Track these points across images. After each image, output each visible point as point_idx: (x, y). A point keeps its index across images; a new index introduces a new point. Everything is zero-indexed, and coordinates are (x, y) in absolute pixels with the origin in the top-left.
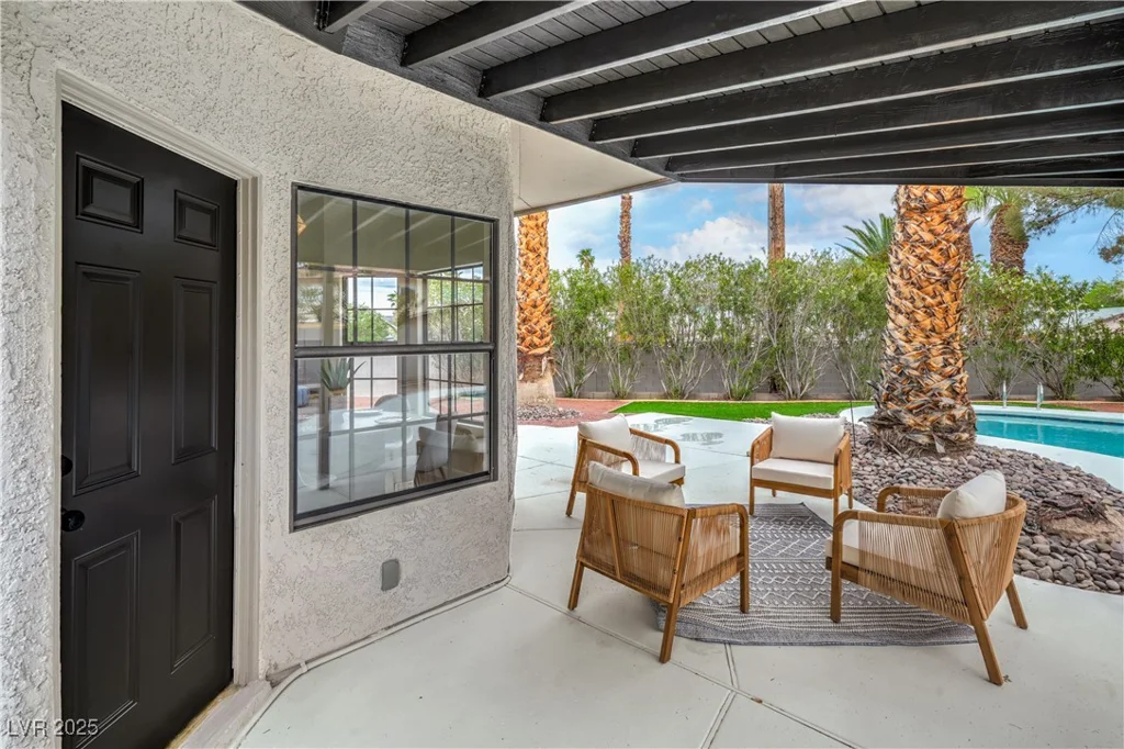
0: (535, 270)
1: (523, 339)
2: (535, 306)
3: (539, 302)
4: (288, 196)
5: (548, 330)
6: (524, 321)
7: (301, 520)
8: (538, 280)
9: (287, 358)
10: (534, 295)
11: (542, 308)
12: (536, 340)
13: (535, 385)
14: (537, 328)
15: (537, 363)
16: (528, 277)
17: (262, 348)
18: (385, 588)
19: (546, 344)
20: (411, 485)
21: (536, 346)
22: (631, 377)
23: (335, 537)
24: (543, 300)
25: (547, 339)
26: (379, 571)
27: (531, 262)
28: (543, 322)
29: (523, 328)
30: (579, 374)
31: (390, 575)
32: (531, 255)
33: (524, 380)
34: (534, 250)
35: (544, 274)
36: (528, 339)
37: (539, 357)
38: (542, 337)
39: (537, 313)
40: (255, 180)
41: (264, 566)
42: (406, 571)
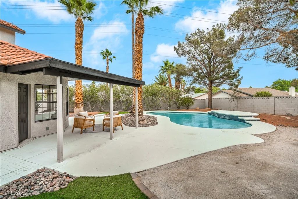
0: (79, 86)
1: (76, 100)
2: (79, 93)
3: (80, 92)
4: (34, 86)
5: (82, 98)
6: (77, 96)
7: (36, 122)
8: (79, 88)
9: (34, 103)
10: (79, 91)
11: (80, 93)
12: (79, 100)
13: (79, 109)
14: (79, 98)
15: (79, 105)
16: (77, 87)
17: (31, 102)
18: (47, 130)
19: (81, 101)
20: (51, 118)
21: (79, 101)
22: (103, 107)
23: (40, 123)
24: (81, 92)
25: (82, 100)
26: (46, 128)
27: (78, 84)
28: (81, 96)
29: (76, 98)
30: (92, 107)
31: (48, 129)
32: (78, 83)
33: (76, 108)
34: (79, 82)
35: (81, 87)
36: (77, 100)
37: (80, 103)
38: (80, 99)
39: (79, 95)
40: (30, 84)
41: (32, 126)
42: (50, 128)
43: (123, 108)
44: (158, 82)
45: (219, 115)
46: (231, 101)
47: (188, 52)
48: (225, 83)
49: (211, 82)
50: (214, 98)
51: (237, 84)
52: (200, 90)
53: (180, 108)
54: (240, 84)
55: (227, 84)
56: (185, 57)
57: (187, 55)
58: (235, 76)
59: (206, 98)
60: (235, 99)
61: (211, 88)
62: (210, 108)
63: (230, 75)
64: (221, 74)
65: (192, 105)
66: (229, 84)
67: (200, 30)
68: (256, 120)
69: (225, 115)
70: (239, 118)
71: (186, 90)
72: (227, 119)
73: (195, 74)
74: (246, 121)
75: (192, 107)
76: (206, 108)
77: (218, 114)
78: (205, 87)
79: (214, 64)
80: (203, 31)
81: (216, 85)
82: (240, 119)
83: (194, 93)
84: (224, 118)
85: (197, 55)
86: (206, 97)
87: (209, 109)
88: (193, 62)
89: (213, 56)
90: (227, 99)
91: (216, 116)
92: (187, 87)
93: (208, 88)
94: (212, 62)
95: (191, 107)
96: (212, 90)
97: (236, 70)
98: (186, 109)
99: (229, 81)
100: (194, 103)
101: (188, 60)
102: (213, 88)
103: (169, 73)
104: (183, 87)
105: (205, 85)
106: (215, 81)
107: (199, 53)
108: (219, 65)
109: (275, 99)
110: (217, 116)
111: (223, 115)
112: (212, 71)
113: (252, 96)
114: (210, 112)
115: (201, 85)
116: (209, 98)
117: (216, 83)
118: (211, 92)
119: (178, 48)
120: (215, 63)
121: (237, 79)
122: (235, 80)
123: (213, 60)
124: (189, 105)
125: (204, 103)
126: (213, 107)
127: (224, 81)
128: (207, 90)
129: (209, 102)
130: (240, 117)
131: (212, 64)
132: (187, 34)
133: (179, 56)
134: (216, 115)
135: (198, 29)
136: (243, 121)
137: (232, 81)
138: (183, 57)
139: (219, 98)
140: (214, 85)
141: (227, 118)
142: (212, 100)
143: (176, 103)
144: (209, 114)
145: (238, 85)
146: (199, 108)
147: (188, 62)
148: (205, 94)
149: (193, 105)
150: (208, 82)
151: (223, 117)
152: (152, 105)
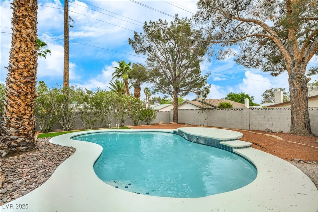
43: (41, 127)
44: (115, 89)
45: (190, 138)
46: (199, 113)
47: (148, 48)
48: (192, 90)
49: (177, 90)
50: (179, 110)
51: (205, 92)
52: (165, 101)
53: (137, 123)
54: (209, 92)
55: (194, 92)
56: (144, 55)
57: (147, 53)
58: (203, 83)
59: (171, 110)
60: (204, 111)
61: (177, 97)
62: (176, 122)
63: (198, 82)
64: (187, 80)
65: (153, 119)
66: (196, 93)
67: (162, 21)
68: (247, 147)
69: (198, 137)
70: (221, 143)
71: (152, 101)
72: (201, 144)
73: (158, 80)
74: (233, 149)
75: (154, 121)
76: (171, 123)
77: (188, 135)
78: (170, 96)
79: (179, 67)
80: (166, 22)
81: (182, 94)
82: (223, 146)
83: (159, 104)
84: (197, 142)
85: (159, 54)
86: (171, 108)
87: (174, 124)
88: (154, 62)
89: (178, 58)
90: (195, 111)
91: (184, 138)
92: (153, 98)
93: (172, 97)
94: (178, 65)
95: (152, 122)
96: (177, 100)
97: (203, 76)
98: (146, 125)
99: (196, 89)
100: (157, 117)
101: (148, 59)
102: (179, 97)
103: (125, 77)
104: (149, 98)
105: (170, 94)
106: (181, 89)
107: (162, 50)
108: (185, 70)
109: (250, 111)
110: (187, 138)
111: (196, 137)
112: (178, 76)
113: (215, 108)
114: (176, 130)
115: (165, 94)
116: (175, 109)
117: (181, 91)
118: (176, 103)
119: (134, 41)
120: (181, 66)
121: (205, 87)
122: (203, 88)
123: (178, 63)
124: (149, 119)
125: (169, 116)
126: (178, 120)
127: (191, 89)
128: (172, 100)
129: (174, 115)
130: (222, 141)
131: (177, 67)
132: (146, 23)
133: (136, 53)
134: (185, 136)
135: (160, 20)
136: (229, 149)
137: (199, 89)
138: (141, 54)
139: (186, 110)
140: (179, 93)
141: (202, 142)
142: (177, 112)
143: (132, 117)
144: (175, 133)
145: (207, 94)
146: (162, 123)
147: (149, 62)
148: (170, 105)
149: (155, 118)
150: (173, 90)
151: (195, 141)
152: (95, 121)
